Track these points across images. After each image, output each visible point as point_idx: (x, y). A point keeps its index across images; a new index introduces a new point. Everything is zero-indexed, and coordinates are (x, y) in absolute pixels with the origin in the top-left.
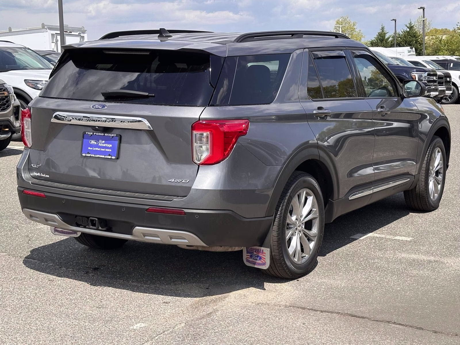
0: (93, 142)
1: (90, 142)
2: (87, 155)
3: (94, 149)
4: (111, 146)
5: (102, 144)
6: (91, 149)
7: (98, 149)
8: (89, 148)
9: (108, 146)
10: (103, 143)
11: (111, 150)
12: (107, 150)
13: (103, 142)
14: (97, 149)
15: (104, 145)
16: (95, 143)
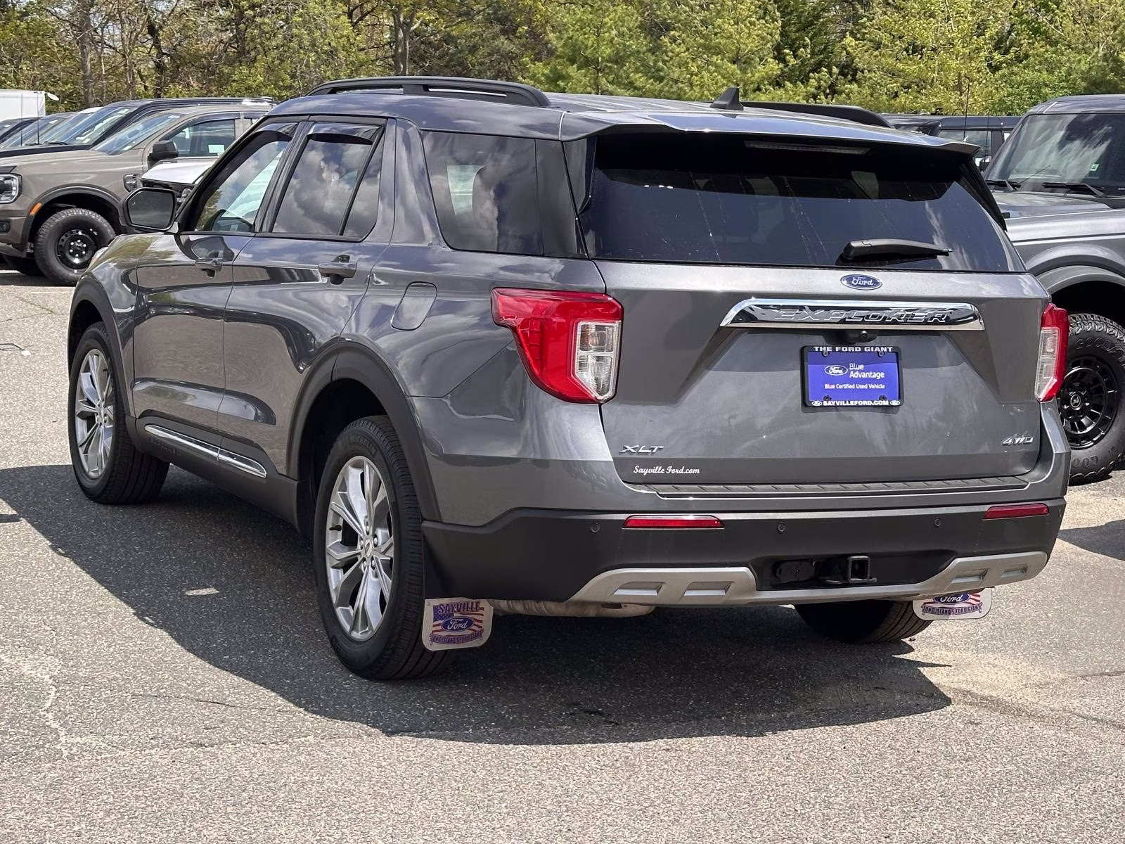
0: (835, 370)
1: (828, 370)
2: (825, 403)
3: (841, 387)
4: (882, 375)
5: (857, 373)
6: (833, 387)
7: (850, 387)
8: (827, 386)
9: (874, 376)
10: (860, 371)
11: (883, 387)
12: (872, 386)
13: (861, 367)
14: (847, 386)
15: (864, 375)
16: (841, 372)
